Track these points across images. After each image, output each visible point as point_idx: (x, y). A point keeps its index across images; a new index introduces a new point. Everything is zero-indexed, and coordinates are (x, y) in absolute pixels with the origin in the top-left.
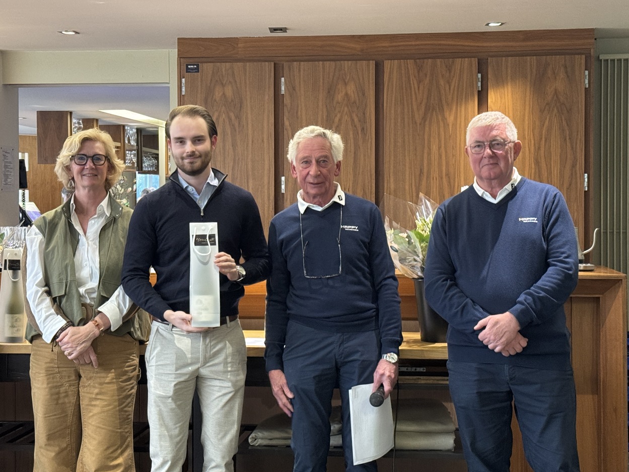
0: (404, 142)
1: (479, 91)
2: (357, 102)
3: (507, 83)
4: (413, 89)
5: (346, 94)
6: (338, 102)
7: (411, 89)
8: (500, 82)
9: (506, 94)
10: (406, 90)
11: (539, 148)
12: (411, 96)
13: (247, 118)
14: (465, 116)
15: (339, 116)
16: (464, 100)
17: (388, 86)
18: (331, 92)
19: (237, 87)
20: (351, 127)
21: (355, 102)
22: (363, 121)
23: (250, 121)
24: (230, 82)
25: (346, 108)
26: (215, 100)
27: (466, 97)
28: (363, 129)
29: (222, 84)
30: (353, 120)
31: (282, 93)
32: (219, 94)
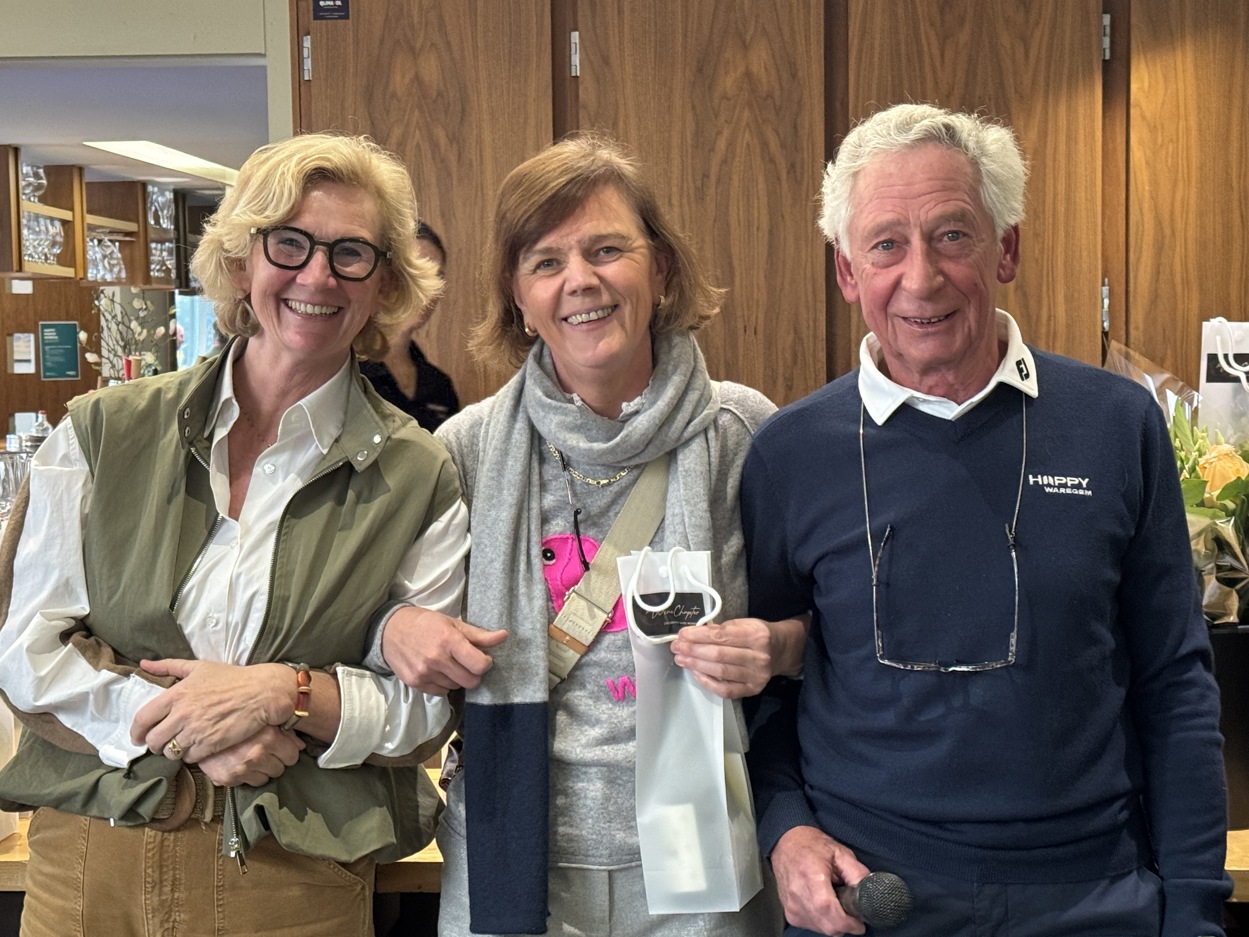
1: (1104, 61)
2: (777, 94)
3: (1183, 37)
4: (927, 59)
5: (748, 74)
6: (725, 97)
7: (921, 60)
8: (1163, 35)
9: (1180, 69)
10: (909, 60)
12: (921, 69)
13: (480, 142)
14: (1069, 129)
15: (726, 133)
16: (1065, 86)
17: (860, 51)
18: (704, 70)
19: (452, 59)
20: (759, 162)
21: (770, 96)
22: (792, 145)
23: (488, 153)
24: (432, 44)
25: (746, 114)
26: (394, 95)
27: (1070, 78)
28: (792, 167)
29: (412, 49)
30: (765, 145)
31: (573, 74)
32: (403, 77)
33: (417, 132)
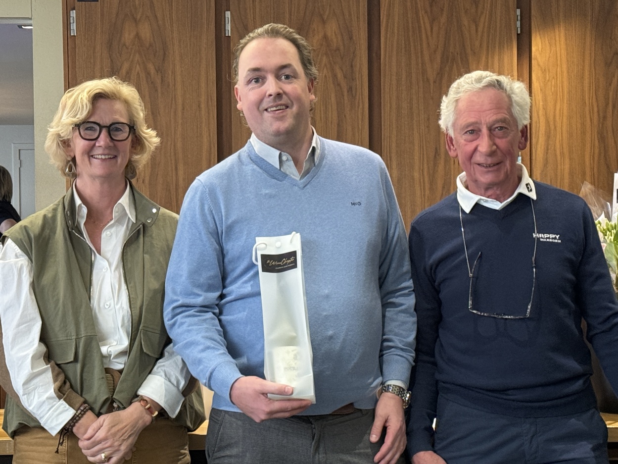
0: (411, 109)
1: (518, 34)
2: (342, 48)
3: (559, 24)
4: (423, 31)
7: (420, 31)
8: (549, 22)
9: (557, 39)
10: (413, 30)
11: (605, 118)
12: (421, 39)
13: (174, 72)
16: (497, 47)
17: (387, 25)
19: (158, 26)
20: (332, 85)
21: (338, 49)
22: (350, 77)
23: (179, 78)
24: (146, 17)
25: (324, 58)
26: (125, 45)
27: (500, 43)
28: (350, 89)
29: (135, 20)
30: (335, 76)
31: (227, 35)
32: (129, 34)
33: (138, 66)
